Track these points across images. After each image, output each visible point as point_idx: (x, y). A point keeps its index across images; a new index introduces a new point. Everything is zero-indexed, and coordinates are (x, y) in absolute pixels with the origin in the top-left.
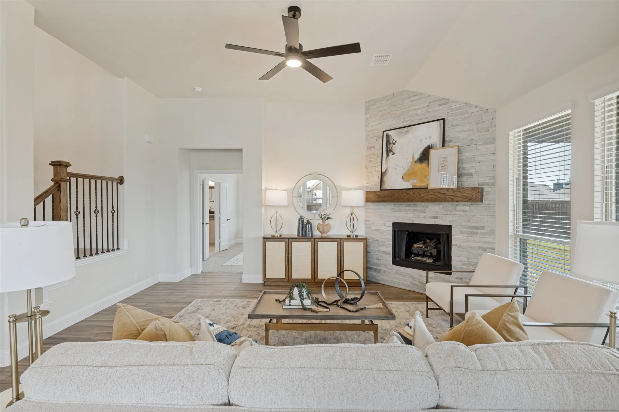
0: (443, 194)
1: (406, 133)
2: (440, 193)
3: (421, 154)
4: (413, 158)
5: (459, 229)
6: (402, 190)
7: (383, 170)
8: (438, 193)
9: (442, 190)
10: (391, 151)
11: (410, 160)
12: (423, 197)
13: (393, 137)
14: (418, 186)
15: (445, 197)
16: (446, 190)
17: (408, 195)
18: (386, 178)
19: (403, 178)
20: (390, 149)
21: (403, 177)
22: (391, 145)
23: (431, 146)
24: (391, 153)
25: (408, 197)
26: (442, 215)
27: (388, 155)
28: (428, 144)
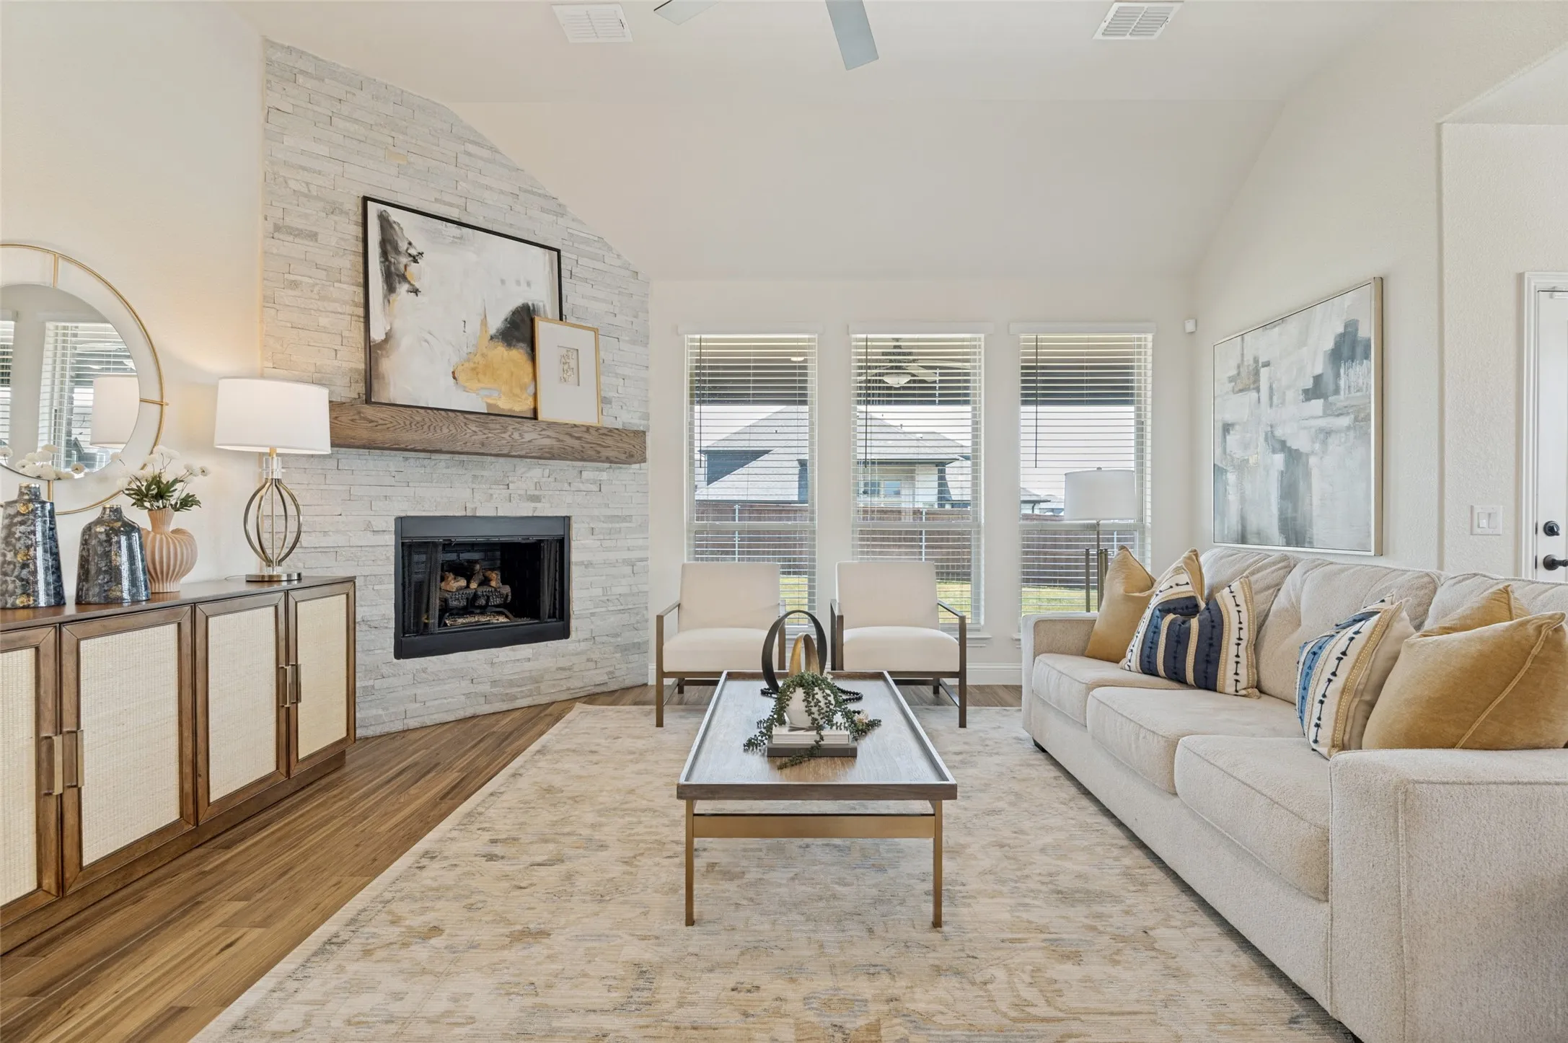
0: (579, 438)
1: (453, 242)
2: (571, 436)
3: (506, 320)
4: (484, 322)
5: (587, 526)
6: (467, 416)
7: (377, 335)
8: (567, 434)
9: (576, 429)
10: (403, 278)
11: (474, 326)
12: (530, 441)
13: (407, 234)
14: (503, 410)
15: (583, 448)
16: (584, 429)
17: (486, 431)
18: (387, 365)
19: (454, 378)
20: (397, 269)
21: (453, 373)
22: (404, 260)
23: (531, 308)
24: (405, 287)
25: (487, 438)
26: (550, 493)
27: (391, 289)
28: (526, 301)
